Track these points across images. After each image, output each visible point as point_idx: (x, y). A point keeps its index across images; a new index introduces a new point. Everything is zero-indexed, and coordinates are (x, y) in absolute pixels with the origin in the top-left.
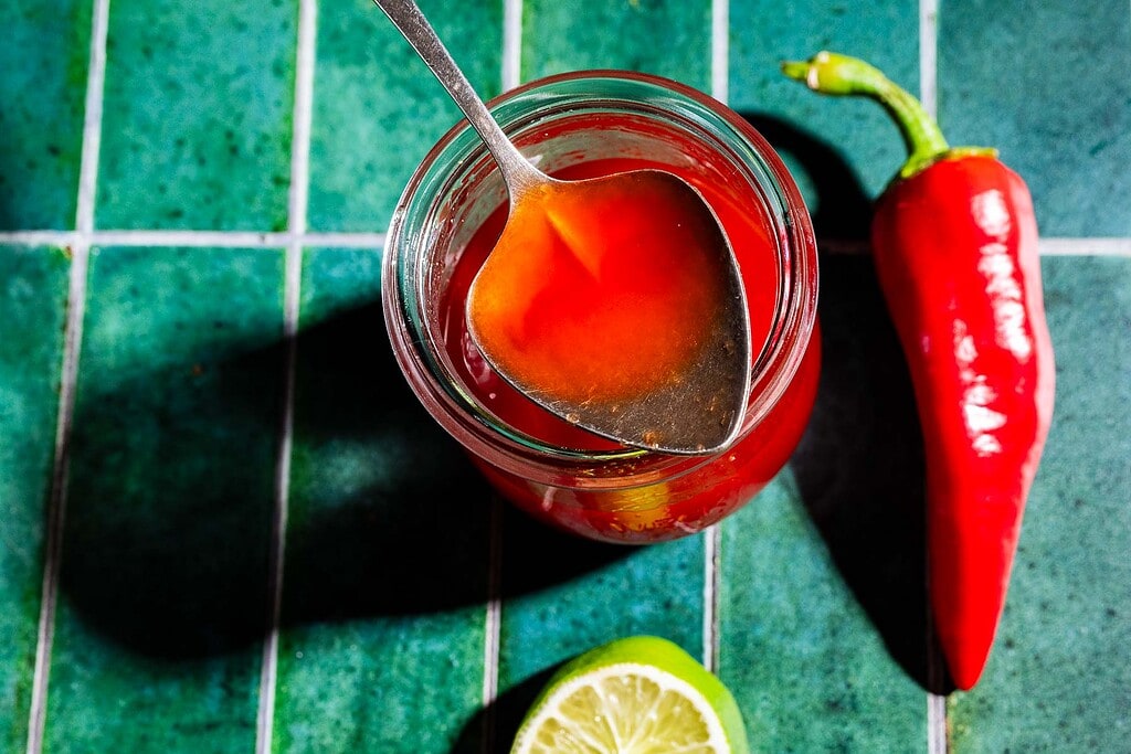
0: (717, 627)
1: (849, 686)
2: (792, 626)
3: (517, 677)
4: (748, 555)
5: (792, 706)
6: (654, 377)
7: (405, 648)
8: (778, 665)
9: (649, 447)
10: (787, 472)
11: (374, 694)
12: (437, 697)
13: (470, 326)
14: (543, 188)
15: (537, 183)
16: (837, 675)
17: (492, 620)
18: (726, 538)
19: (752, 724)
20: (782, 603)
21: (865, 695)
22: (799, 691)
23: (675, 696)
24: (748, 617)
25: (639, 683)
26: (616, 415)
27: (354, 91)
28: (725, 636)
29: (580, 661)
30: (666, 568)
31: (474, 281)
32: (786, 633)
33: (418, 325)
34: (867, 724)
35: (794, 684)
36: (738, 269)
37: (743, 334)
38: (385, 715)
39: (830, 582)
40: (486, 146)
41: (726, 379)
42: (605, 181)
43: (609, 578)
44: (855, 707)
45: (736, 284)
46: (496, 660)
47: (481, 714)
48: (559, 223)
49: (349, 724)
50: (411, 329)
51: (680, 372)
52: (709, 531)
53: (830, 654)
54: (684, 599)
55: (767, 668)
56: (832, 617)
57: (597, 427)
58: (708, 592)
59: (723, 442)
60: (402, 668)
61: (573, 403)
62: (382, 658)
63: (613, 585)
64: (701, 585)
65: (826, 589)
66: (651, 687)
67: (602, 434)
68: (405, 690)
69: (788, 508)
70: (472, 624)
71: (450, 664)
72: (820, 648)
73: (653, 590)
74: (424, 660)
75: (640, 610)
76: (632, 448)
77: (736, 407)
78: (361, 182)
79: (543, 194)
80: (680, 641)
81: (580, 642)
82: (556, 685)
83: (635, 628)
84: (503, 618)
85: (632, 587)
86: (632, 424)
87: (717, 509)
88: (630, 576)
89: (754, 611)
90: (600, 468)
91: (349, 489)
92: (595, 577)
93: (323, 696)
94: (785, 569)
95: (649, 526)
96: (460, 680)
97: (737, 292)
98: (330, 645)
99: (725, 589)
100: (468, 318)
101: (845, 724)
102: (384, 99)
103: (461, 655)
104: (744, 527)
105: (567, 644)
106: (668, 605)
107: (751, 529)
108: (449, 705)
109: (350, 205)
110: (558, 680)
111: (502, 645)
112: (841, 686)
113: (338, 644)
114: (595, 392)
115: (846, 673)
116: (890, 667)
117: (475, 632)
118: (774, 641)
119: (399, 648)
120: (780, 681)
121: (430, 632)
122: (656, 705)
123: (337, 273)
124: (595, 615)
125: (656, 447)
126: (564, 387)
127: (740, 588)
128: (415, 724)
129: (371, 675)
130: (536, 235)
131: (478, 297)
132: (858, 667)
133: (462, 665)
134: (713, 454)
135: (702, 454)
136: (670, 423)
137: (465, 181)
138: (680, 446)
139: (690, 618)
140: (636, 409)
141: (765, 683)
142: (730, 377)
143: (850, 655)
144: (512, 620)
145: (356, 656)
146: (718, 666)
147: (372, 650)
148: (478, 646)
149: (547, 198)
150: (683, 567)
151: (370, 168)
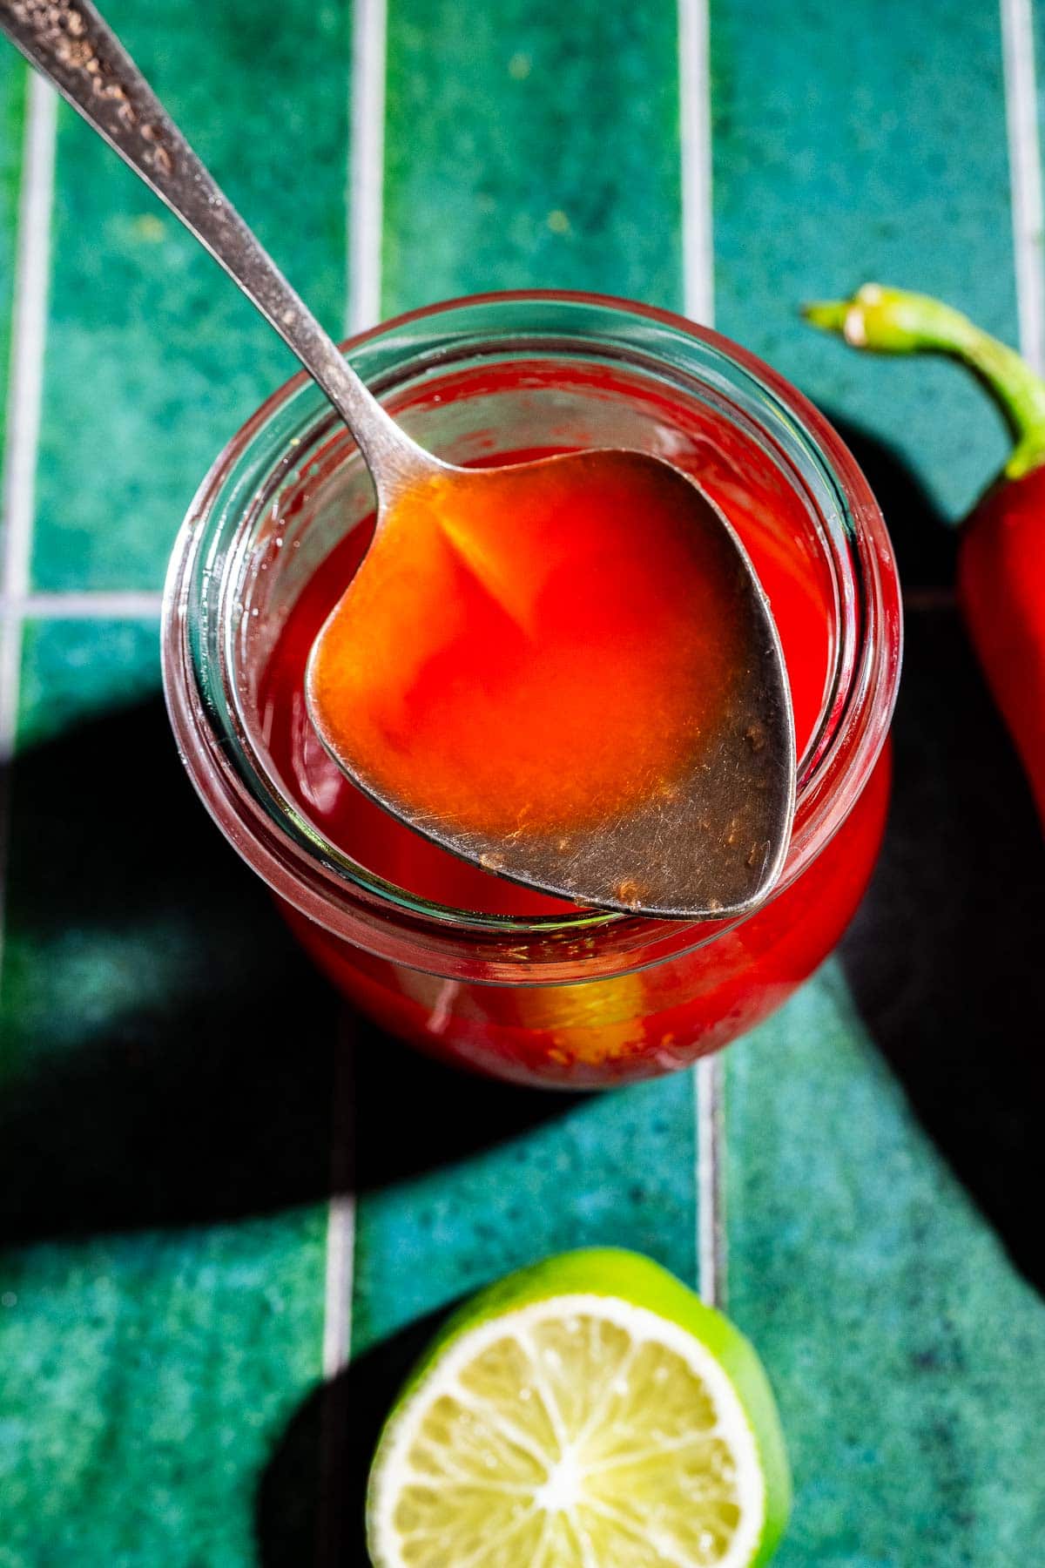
0: (722, 1230)
1: (948, 1326)
2: (847, 1224)
3: (383, 1325)
4: (768, 1106)
5: (852, 1364)
6: (629, 789)
7: (191, 1281)
8: (827, 1294)
9: (626, 906)
10: (831, 968)
11: (136, 1363)
12: (246, 1367)
13: (313, 712)
14: (434, 482)
15: (423, 471)
16: (928, 1306)
17: (338, 1229)
18: (731, 1077)
19: (788, 1397)
20: (830, 1184)
21: (977, 1342)
22: (864, 1337)
23: (658, 1352)
24: (774, 1211)
25: (595, 1330)
26: (566, 854)
27: (108, 371)
28: (735, 1246)
29: (493, 1295)
30: (631, 1132)
31: (319, 638)
32: (838, 1238)
33: (226, 713)
34: (981, 1391)
35: (855, 1325)
36: (766, 604)
37: (780, 712)
38: (155, 1400)
39: (909, 1148)
40: (339, 415)
41: (753, 787)
42: (536, 470)
43: (537, 1150)
44: (960, 1362)
45: (765, 631)
46: (347, 1296)
47: (322, 1395)
48: (463, 538)
49: (94, 1417)
50: (213, 718)
51: (673, 778)
52: (705, 1068)
53: (915, 1271)
54: (665, 1184)
55: (809, 1299)
56: (915, 1208)
57: (534, 874)
58: (704, 1171)
59: (753, 894)
60: (186, 1317)
61: (491, 835)
62: (154, 1299)
63: (545, 1164)
64: (692, 1159)
65: (903, 1160)
66: (615, 1336)
67: (543, 886)
68: (190, 1355)
69: (834, 1024)
70: (304, 1236)
71: (265, 1308)
72: (899, 1261)
73: (612, 1169)
74: (224, 1301)
75: (590, 1204)
76: (595, 911)
77: (773, 835)
78: (119, 512)
79: (435, 491)
80: (661, 1255)
81: (488, 1262)
82: (454, 1335)
83: (582, 1237)
84: (359, 1225)
85: (576, 1165)
86: (594, 869)
87: (728, 1020)
88: (572, 1148)
89: (783, 1199)
90: (537, 946)
91: (97, 1013)
92: (513, 1149)
93: (49, 1370)
94: (833, 1129)
95: (615, 1052)
96: (285, 1334)
97: (768, 641)
98: (61, 1281)
99: (732, 1165)
100: (310, 698)
101: (944, 1392)
102: (158, 381)
103: (287, 1291)
104: (761, 1059)
105: (466, 1266)
106: (636, 1195)
107: (775, 1063)
108: (265, 1377)
109: (102, 547)
110: (454, 1328)
111: (357, 1272)
112: (935, 1327)
113: (76, 1278)
114: (528, 817)
115: (942, 1304)
116: (1016, 1291)
117: (309, 1252)
118: (819, 1253)
119: (179, 1282)
120: (831, 1321)
121: (233, 1253)
122: (626, 1366)
123: (79, 657)
124: (514, 1214)
125: (635, 906)
126: (475, 809)
127: (759, 1163)
128: (207, 1413)
129: (132, 1332)
130: (423, 559)
131: (325, 663)
132: (963, 1292)
133: (288, 1309)
134: (734, 917)
135: (717, 916)
136: (658, 865)
137: (303, 473)
138: (677, 903)
139: (674, 1217)
140: (600, 843)
141: (807, 1324)
142: (761, 785)
143: (947, 1272)
144: (373, 1227)
145: (106, 1297)
146: (725, 1297)
147: (135, 1288)
148: (316, 1273)
149: (441, 497)
150: (660, 1128)
151: (134, 489)
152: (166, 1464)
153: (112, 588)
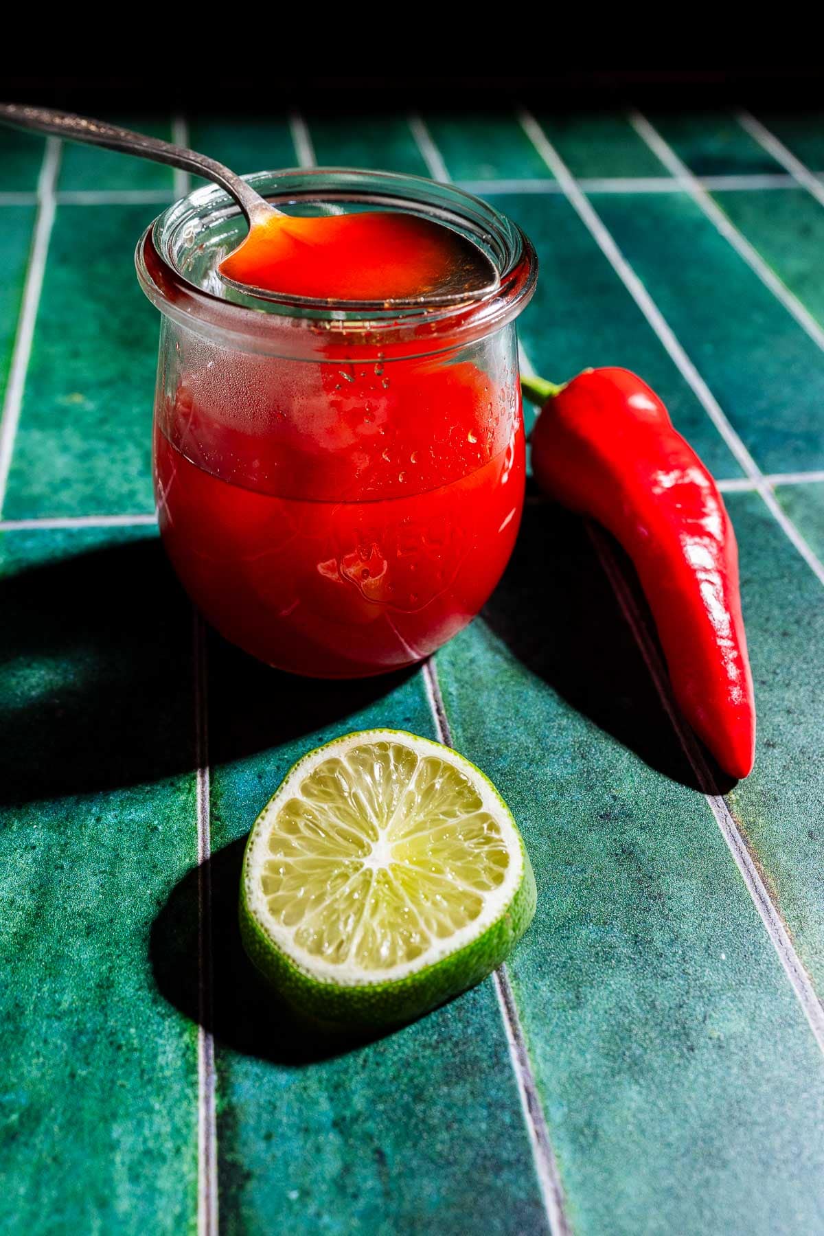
4: (474, 704)
11: (58, 868)
12: (140, 862)
16: (599, 790)
17: (201, 785)
20: (521, 737)
34: (645, 829)
39: (566, 715)
44: (628, 815)
46: (208, 818)
52: (426, 679)
53: (586, 773)
60: (95, 839)
62: (70, 833)
66: (406, 758)
71: (154, 829)
84: (214, 781)
89: (492, 747)
98: (6, 827)
101: (623, 832)
102: (80, 445)
103: (167, 820)
108: (155, 868)
109: (47, 503)
111: (214, 805)
112: (609, 799)
113: (16, 825)
117: (184, 796)
119: (91, 821)
121: (129, 802)
127: (473, 730)
129: (55, 851)
132: (619, 781)
144: (224, 783)
147: (56, 827)
148: (186, 808)
151: (66, 483)
152: (80, 924)
153: (51, 517)
